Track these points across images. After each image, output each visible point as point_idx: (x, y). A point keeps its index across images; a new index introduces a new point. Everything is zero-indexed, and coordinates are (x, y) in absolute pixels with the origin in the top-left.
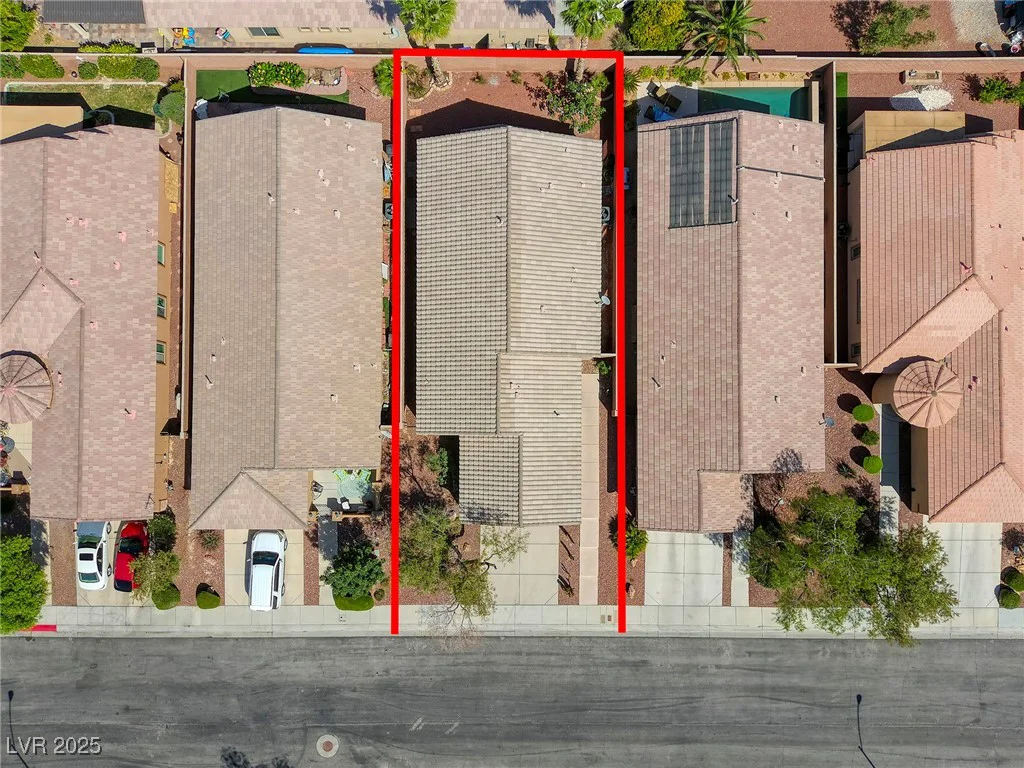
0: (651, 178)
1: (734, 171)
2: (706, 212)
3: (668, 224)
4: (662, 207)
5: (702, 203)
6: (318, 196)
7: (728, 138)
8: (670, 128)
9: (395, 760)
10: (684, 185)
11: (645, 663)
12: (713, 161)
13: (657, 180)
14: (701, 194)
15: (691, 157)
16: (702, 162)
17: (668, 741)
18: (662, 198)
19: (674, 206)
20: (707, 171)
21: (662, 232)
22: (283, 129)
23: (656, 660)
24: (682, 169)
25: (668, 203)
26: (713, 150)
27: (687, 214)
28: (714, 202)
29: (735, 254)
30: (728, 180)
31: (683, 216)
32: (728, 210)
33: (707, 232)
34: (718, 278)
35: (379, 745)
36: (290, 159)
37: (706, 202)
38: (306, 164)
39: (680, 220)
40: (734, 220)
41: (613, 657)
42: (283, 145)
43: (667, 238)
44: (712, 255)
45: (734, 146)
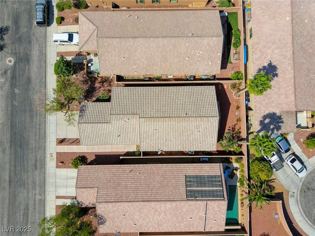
0: (203, 168)
1: (205, 199)
2: (191, 189)
3: (187, 174)
4: (193, 172)
5: (194, 187)
6: (193, 51)
7: (217, 196)
8: (221, 175)
9: (5, 84)
10: (200, 180)
11: (36, 169)
12: (209, 191)
13: (202, 170)
15: (210, 183)
16: (209, 187)
17: (10, 177)
18: (196, 172)
19: (193, 177)
20: (205, 189)
21: (184, 173)
22: (216, 38)
23: (37, 173)
25: (194, 175)
26: (213, 191)
27: (190, 181)
28: (194, 191)
29: (175, 199)
30: (202, 197)
32: (191, 196)
34: (167, 193)
35: (10, 78)
36: (205, 41)
37: (194, 189)
38: (204, 47)
39: (188, 179)
41: (38, 158)
43: (182, 175)
44: (175, 191)
45: (214, 199)
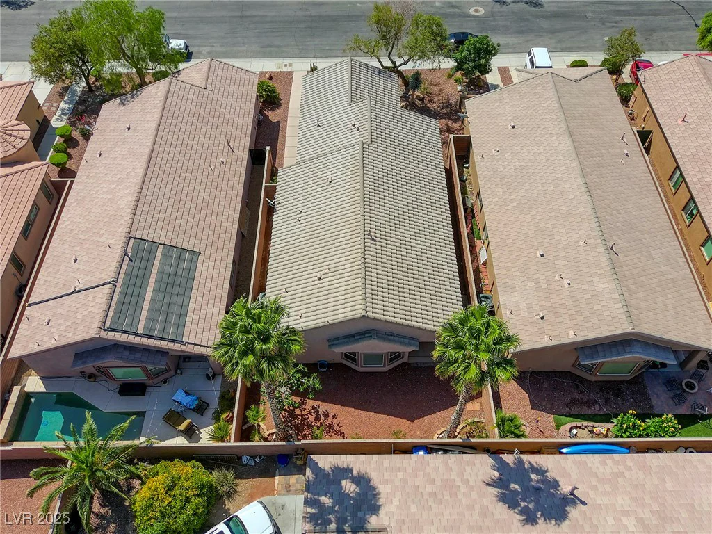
1: (120, 281)
2: (159, 255)
3: (201, 257)
4: (204, 273)
5: (162, 264)
6: (564, 263)
7: (119, 313)
8: (180, 342)
10: (178, 284)
12: (140, 297)
16: (153, 300)
18: (203, 280)
19: (191, 270)
20: (150, 290)
22: (621, 311)
24: (177, 301)
25: (197, 274)
28: (149, 261)
29: (138, 213)
30: (129, 276)
31: (183, 260)
32: (136, 249)
33: (163, 238)
34: (160, 201)
39: (187, 256)
40: (132, 240)
42: (616, 296)
43: (203, 245)
44: (161, 220)
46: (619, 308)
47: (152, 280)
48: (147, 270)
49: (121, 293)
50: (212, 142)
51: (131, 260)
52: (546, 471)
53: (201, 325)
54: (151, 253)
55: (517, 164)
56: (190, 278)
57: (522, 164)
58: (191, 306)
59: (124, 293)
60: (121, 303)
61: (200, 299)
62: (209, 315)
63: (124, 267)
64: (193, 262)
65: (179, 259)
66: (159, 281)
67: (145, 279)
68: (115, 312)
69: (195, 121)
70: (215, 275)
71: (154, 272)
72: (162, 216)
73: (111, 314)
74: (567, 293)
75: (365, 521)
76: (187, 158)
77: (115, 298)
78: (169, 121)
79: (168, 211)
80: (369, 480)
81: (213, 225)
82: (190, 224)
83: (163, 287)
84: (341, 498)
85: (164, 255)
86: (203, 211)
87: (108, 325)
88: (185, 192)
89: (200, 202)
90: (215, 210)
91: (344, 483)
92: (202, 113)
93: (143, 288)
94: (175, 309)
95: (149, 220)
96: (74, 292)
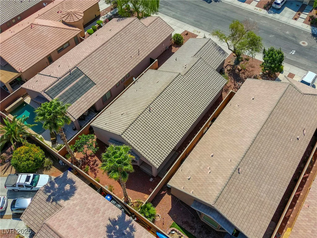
0: (86, 103)
1: (61, 79)
2: (81, 77)
3: (95, 86)
4: (92, 92)
5: (80, 81)
6: (216, 164)
7: (53, 89)
10: (80, 90)
12: (64, 88)
13: (85, 100)
14: (77, 83)
15: (69, 96)
16: (67, 91)
18: (89, 94)
19: (88, 88)
20: (69, 87)
21: (99, 85)
22: (216, 195)
24: (75, 96)
25: (89, 91)
26: (61, 90)
28: (76, 78)
29: (85, 60)
30: (66, 79)
31: (88, 83)
32: (75, 72)
33: (87, 73)
34: (96, 59)
36: (221, 182)
37: (78, 80)
38: (214, 177)
39: (91, 83)
40: (76, 68)
42: (220, 188)
43: (99, 82)
44: (92, 66)
45: (53, 85)
46: (217, 193)
47: (72, 85)
48: (73, 80)
49: (59, 83)
50: (133, 48)
51: (70, 74)
52: (134, 231)
53: (76, 108)
54: (79, 75)
55: (240, 115)
56: (85, 91)
57: (241, 116)
58: (78, 100)
59: (59, 84)
60: (56, 86)
61: (83, 99)
62: (82, 107)
63: (66, 75)
64: (91, 86)
65: (87, 83)
66: (74, 86)
67: (70, 83)
68: (52, 88)
69: (133, 37)
70: (95, 95)
71: (75, 82)
72: (93, 65)
73: (50, 88)
74: (206, 176)
75: (59, 200)
76: (119, 49)
77: (55, 84)
78: (123, 33)
79: (97, 65)
80: (76, 190)
81: (109, 77)
82: (101, 73)
83: (74, 88)
84: (61, 188)
85: (83, 78)
86: (109, 71)
87: (46, 91)
88: (108, 61)
89: (111, 67)
90: (114, 73)
91: (68, 185)
92: (138, 35)
93: (67, 85)
94: (72, 98)
95: (87, 64)
96: (50, 76)
